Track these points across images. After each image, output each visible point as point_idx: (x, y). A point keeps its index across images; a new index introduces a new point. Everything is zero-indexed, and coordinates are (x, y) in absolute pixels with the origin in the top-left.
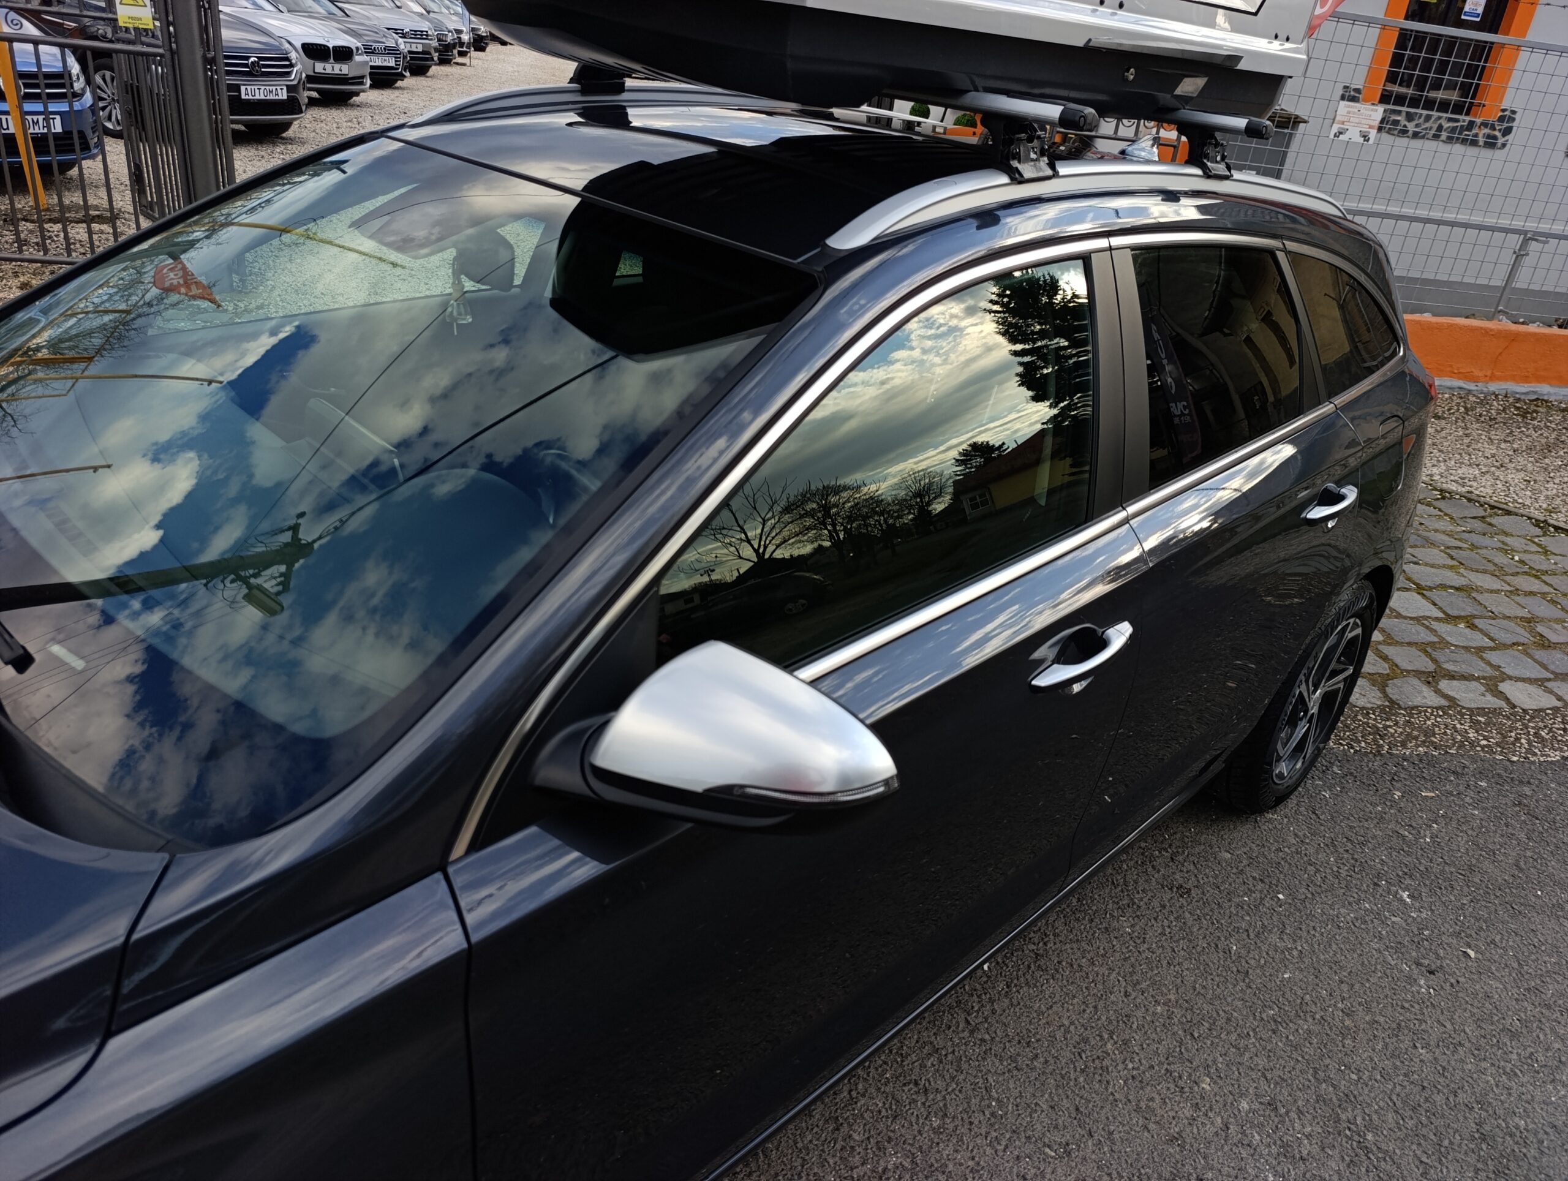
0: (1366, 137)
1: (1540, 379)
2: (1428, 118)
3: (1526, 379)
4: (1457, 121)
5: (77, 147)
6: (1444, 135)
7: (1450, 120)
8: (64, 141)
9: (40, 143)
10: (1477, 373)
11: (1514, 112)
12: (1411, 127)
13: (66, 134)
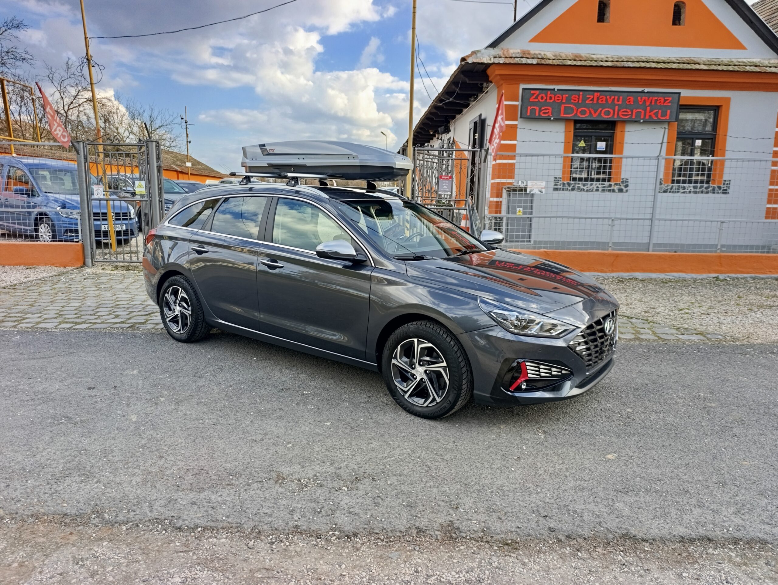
0: (541, 192)
1: (634, 271)
2: (591, 185)
3: (628, 271)
4: (604, 184)
5: (130, 234)
6: (600, 190)
7: (602, 184)
8: (126, 232)
9: (118, 233)
10: (605, 269)
11: (627, 179)
12: (585, 188)
13: (127, 230)
